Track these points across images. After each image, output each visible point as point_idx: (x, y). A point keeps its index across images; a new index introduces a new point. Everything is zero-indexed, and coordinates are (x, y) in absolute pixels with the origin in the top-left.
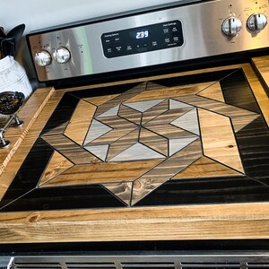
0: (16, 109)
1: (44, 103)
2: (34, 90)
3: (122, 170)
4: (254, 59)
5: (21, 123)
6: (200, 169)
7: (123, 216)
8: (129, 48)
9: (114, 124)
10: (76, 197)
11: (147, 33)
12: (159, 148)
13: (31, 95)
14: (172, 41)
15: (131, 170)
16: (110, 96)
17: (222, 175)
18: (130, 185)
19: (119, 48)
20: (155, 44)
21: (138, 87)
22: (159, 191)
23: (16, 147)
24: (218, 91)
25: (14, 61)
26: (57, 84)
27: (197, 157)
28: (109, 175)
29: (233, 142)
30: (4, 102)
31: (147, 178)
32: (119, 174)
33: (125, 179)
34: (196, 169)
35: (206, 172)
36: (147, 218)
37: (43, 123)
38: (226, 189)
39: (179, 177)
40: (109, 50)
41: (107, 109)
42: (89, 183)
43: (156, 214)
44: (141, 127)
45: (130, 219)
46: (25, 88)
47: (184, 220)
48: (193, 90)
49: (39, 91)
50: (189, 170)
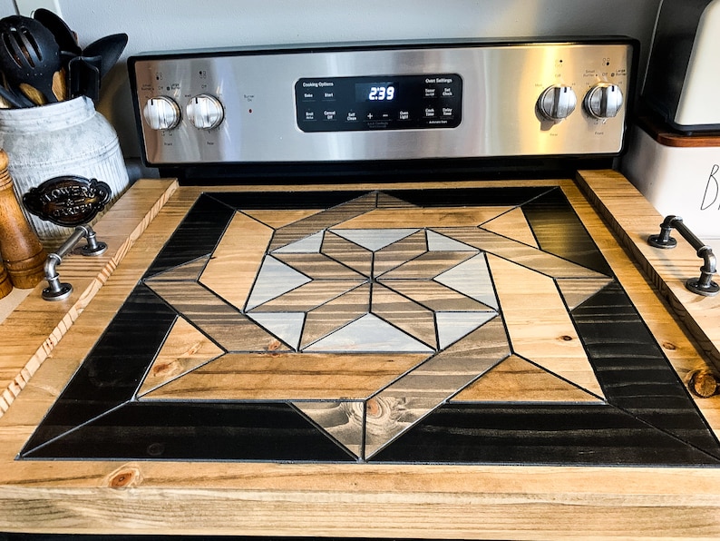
0: (88, 216)
1: (155, 210)
2: (132, 182)
3: (338, 372)
4: (583, 174)
5: (101, 246)
6: (511, 383)
7: (347, 484)
8: (351, 117)
9: (314, 269)
10: (231, 429)
11: (391, 91)
12: (417, 330)
13: (124, 191)
14: (439, 115)
15: (359, 373)
16: (302, 212)
17: (560, 400)
18: (358, 408)
19: (330, 115)
20: (404, 115)
21: (360, 199)
22: (428, 429)
23: (84, 299)
24: (521, 225)
25: (93, 113)
26: (186, 174)
27: (500, 356)
28: (308, 381)
29: (570, 329)
30: (63, 198)
31: (396, 395)
32: (333, 381)
33: (348, 395)
34: (502, 383)
35: (524, 390)
36: (406, 491)
37: (152, 254)
38: (574, 433)
39: (468, 397)
40: (309, 115)
41: (298, 238)
42: (262, 397)
43: (424, 482)
44: (373, 282)
45: (364, 492)
46: (114, 174)
47: (487, 500)
48: (472, 217)
49: (143, 184)
50: (485, 382)
